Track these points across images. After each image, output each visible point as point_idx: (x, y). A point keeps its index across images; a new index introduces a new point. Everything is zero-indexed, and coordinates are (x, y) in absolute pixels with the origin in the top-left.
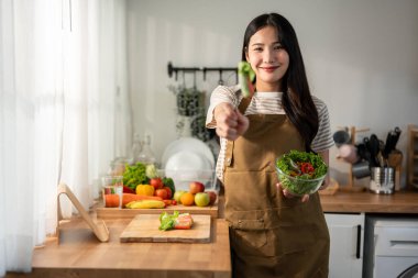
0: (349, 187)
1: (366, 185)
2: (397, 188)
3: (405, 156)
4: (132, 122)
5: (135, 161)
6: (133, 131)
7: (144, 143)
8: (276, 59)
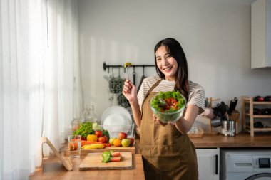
0: (209, 132)
1: (219, 131)
2: (237, 133)
3: (240, 114)
4: (83, 97)
5: (85, 121)
6: (83, 102)
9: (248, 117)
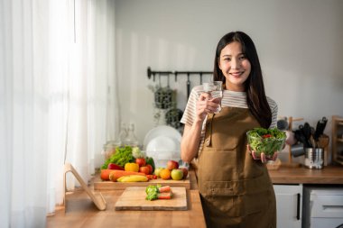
0: (288, 163)
7: (129, 130)
8: (241, 66)
9: (341, 144)
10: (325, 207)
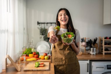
0: (85, 53)
1: (89, 52)
2: (97, 53)
3: (98, 45)
4: (28, 37)
5: (29, 47)
6: (28, 39)
7: (31, 42)
9: (102, 46)
10: (97, 68)
